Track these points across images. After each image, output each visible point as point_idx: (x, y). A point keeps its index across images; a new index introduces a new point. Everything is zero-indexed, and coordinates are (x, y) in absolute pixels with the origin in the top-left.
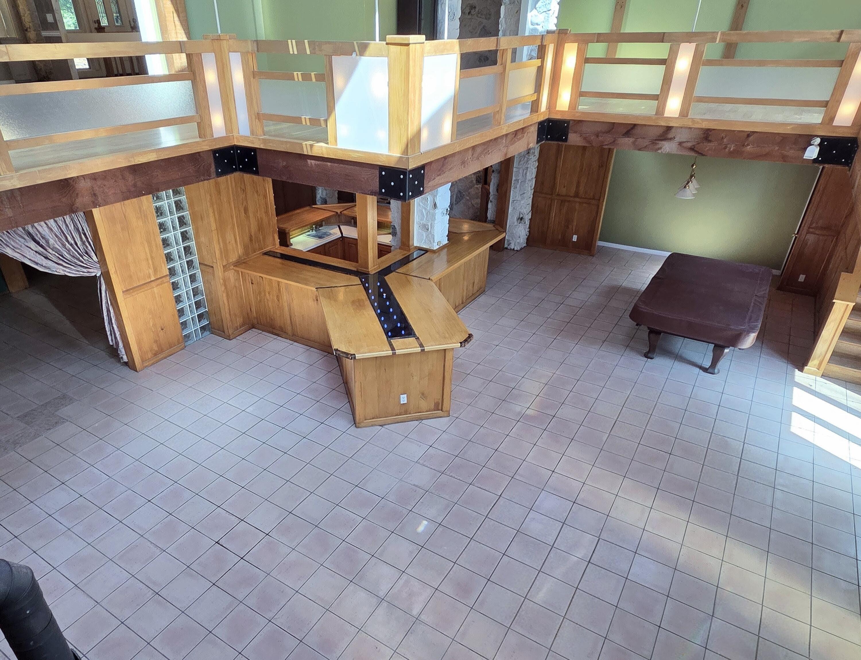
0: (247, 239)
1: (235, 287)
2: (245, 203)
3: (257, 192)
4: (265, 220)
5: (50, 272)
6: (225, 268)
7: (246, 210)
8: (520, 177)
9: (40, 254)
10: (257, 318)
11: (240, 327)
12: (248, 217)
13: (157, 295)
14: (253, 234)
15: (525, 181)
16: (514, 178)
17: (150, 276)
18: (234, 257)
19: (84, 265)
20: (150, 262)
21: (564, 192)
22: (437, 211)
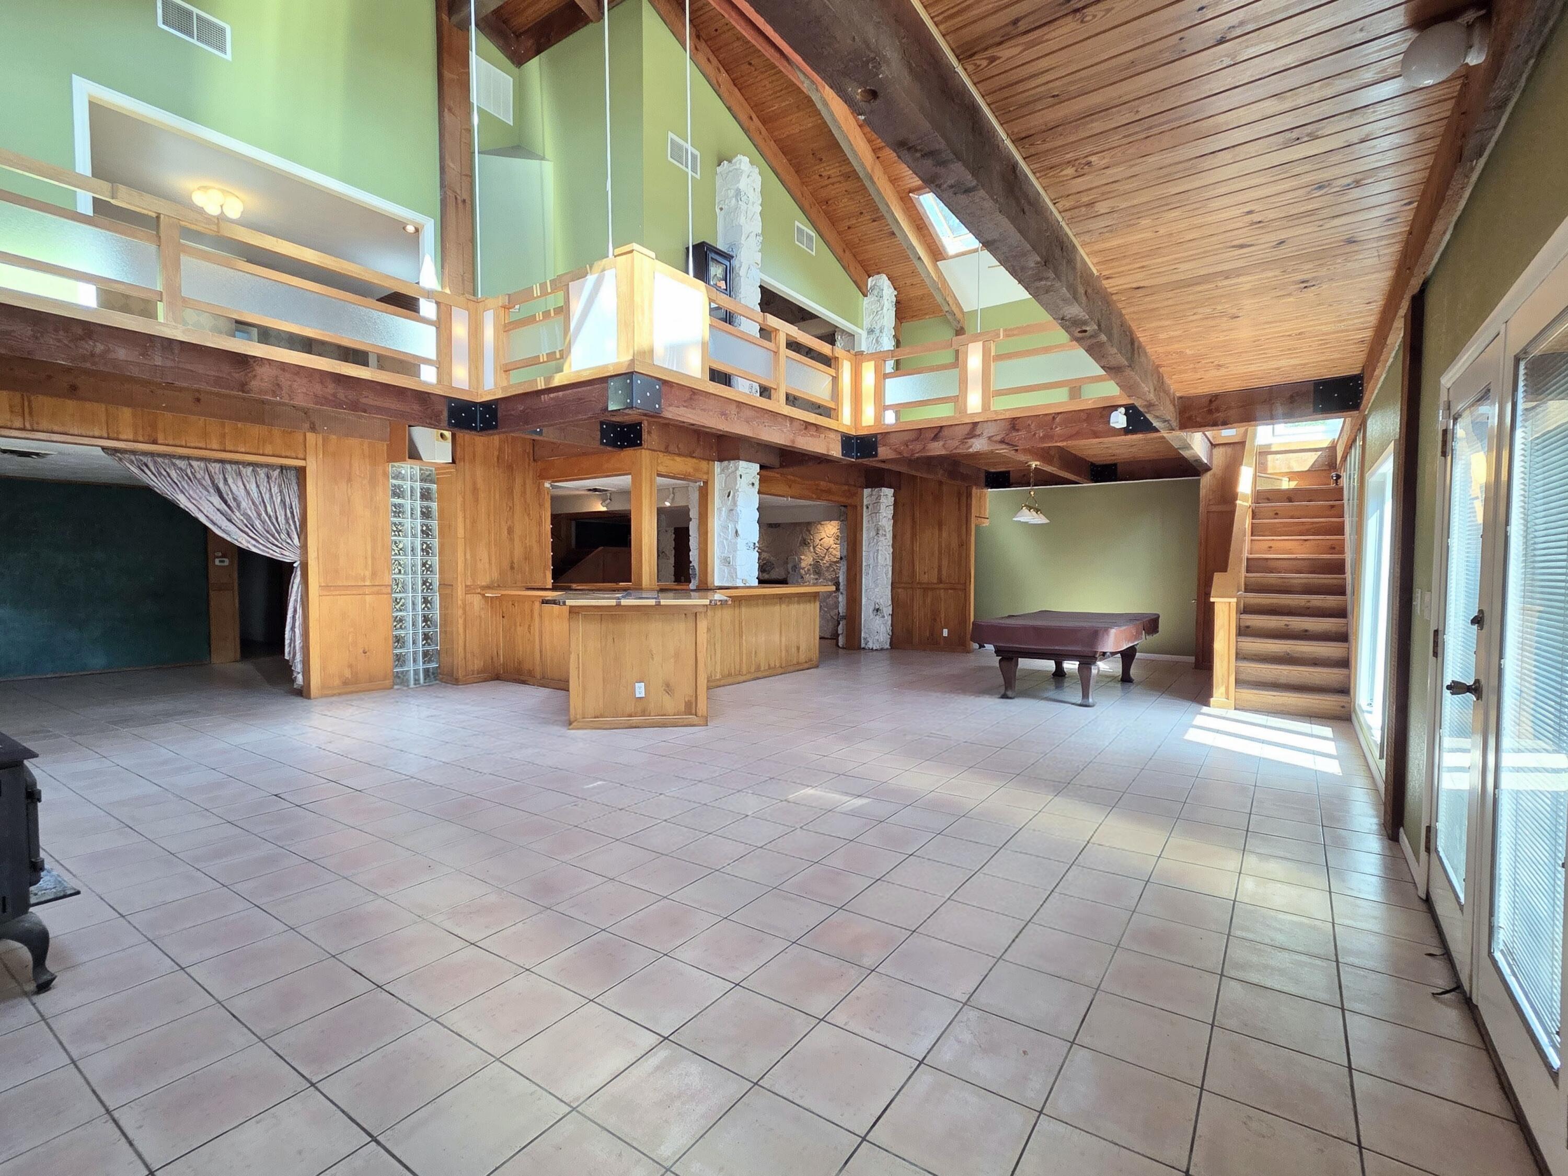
0: (506, 564)
1: (480, 617)
2: (509, 523)
3: (529, 515)
4: (536, 549)
5: (229, 539)
6: (469, 590)
7: (510, 531)
8: (871, 561)
9: (221, 513)
10: (504, 664)
11: (478, 674)
12: (512, 540)
13: (368, 606)
14: (515, 561)
15: (877, 566)
16: (864, 564)
17: (364, 579)
18: (483, 580)
19: (280, 545)
20: (370, 562)
21: (925, 579)
22: (739, 540)
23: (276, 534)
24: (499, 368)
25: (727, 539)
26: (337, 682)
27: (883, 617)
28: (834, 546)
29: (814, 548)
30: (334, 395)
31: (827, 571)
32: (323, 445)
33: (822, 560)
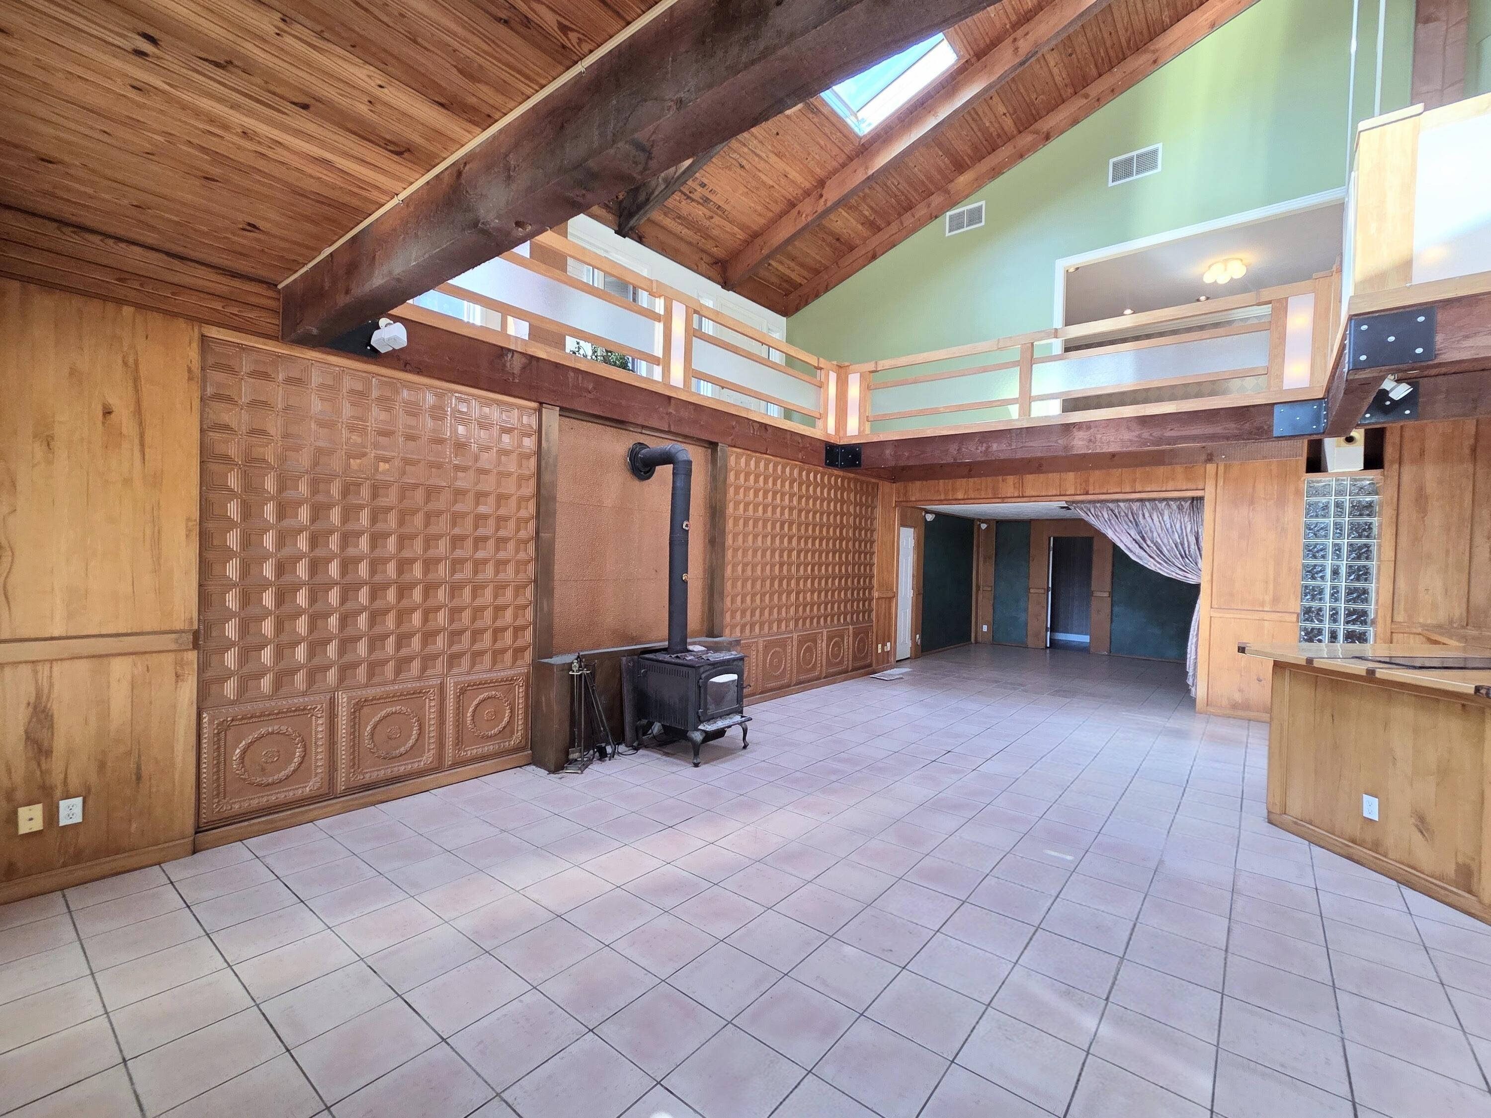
6: (1398, 626)
17: (1263, 604)
20: (1271, 586)
23: (1181, 559)
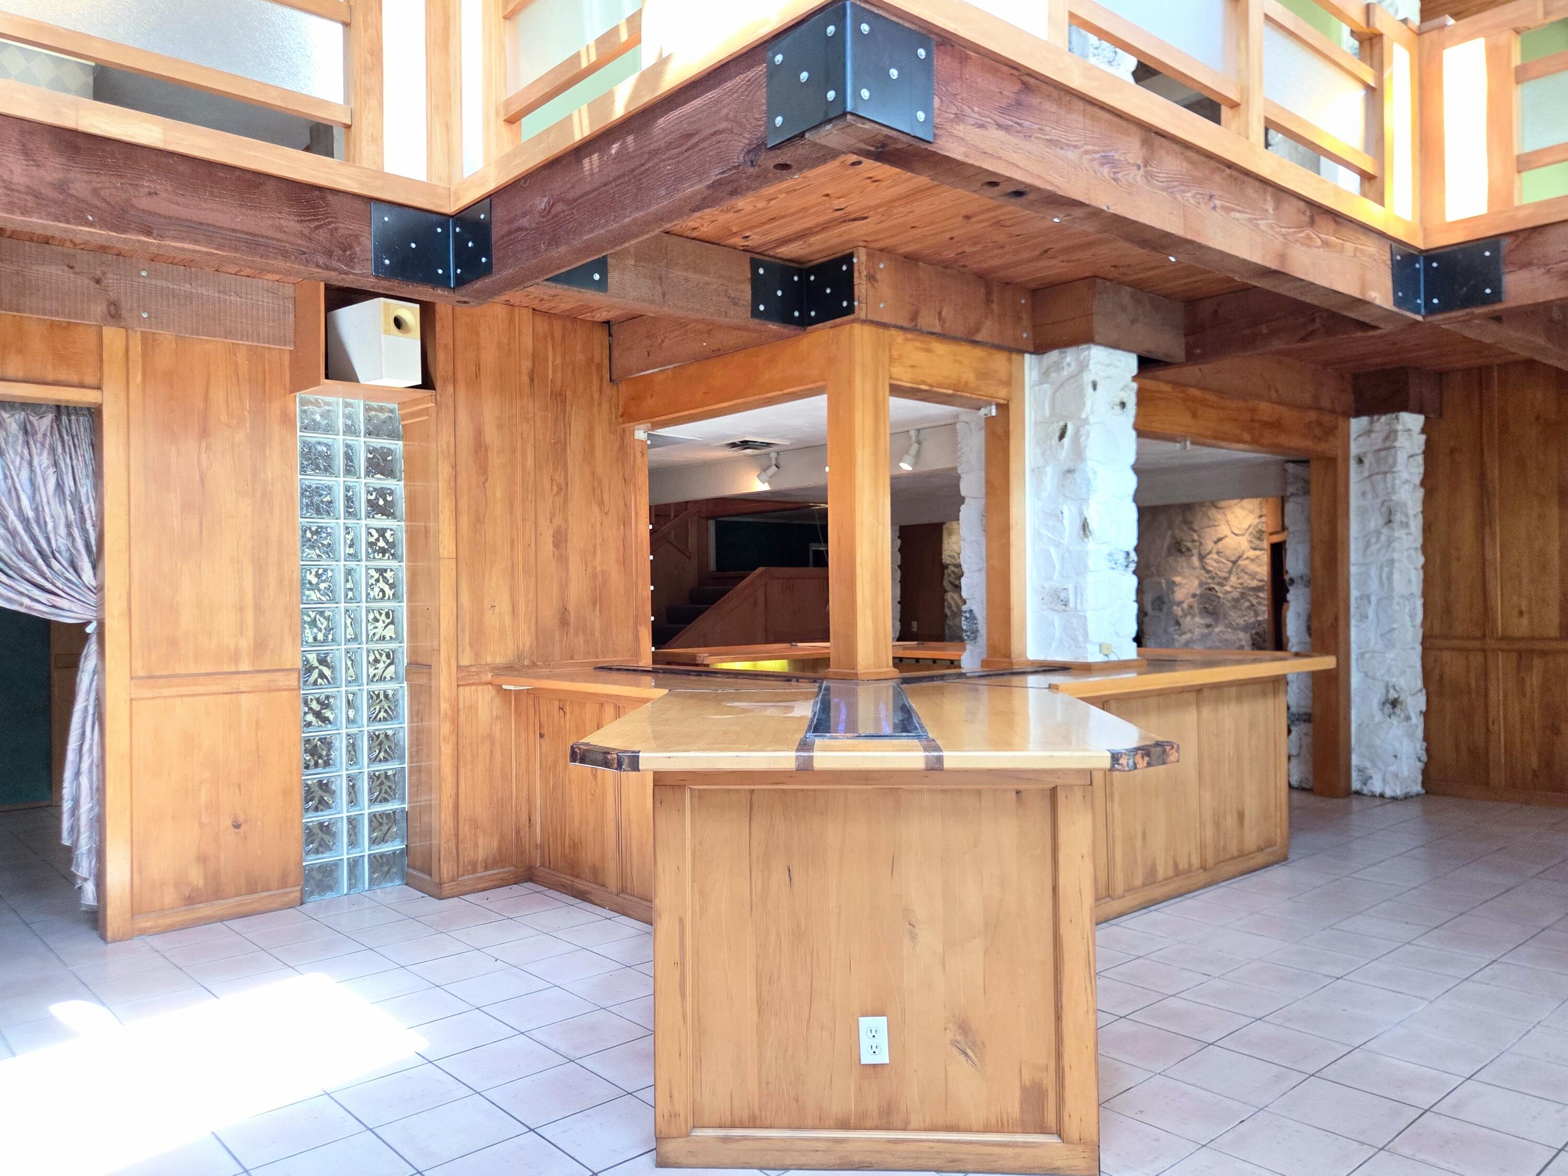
0: (549, 616)
1: (491, 737)
2: (558, 520)
3: (601, 503)
4: (616, 580)
6: (465, 677)
7: (560, 539)
8: (1374, 586)
10: (542, 847)
11: (486, 868)
12: (562, 560)
13: (244, 719)
14: (571, 607)
15: (1389, 597)
16: (1354, 593)
17: (235, 657)
18: (497, 654)
19: (48, 586)
20: (250, 617)
21: (1522, 626)
22: (1091, 545)
23: (40, 561)
24: (493, 113)
25: (1058, 545)
26: (169, 897)
27: (1408, 718)
28: (1252, 554)
29: (1202, 558)
30: (62, 187)
31: (1235, 607)
32: (144, 355)
33: (1221, 585)
